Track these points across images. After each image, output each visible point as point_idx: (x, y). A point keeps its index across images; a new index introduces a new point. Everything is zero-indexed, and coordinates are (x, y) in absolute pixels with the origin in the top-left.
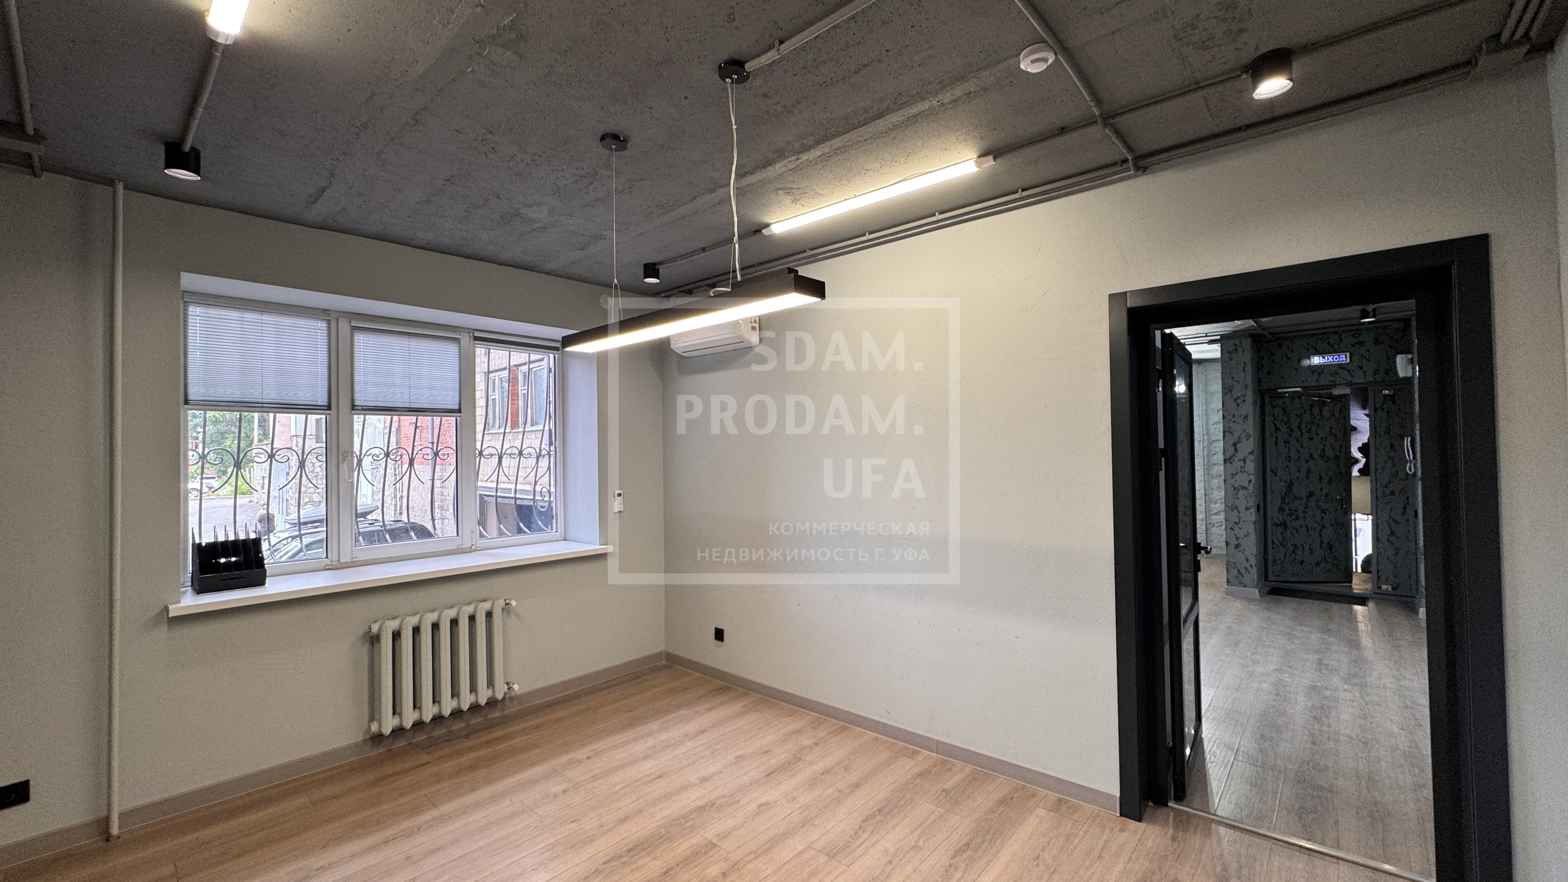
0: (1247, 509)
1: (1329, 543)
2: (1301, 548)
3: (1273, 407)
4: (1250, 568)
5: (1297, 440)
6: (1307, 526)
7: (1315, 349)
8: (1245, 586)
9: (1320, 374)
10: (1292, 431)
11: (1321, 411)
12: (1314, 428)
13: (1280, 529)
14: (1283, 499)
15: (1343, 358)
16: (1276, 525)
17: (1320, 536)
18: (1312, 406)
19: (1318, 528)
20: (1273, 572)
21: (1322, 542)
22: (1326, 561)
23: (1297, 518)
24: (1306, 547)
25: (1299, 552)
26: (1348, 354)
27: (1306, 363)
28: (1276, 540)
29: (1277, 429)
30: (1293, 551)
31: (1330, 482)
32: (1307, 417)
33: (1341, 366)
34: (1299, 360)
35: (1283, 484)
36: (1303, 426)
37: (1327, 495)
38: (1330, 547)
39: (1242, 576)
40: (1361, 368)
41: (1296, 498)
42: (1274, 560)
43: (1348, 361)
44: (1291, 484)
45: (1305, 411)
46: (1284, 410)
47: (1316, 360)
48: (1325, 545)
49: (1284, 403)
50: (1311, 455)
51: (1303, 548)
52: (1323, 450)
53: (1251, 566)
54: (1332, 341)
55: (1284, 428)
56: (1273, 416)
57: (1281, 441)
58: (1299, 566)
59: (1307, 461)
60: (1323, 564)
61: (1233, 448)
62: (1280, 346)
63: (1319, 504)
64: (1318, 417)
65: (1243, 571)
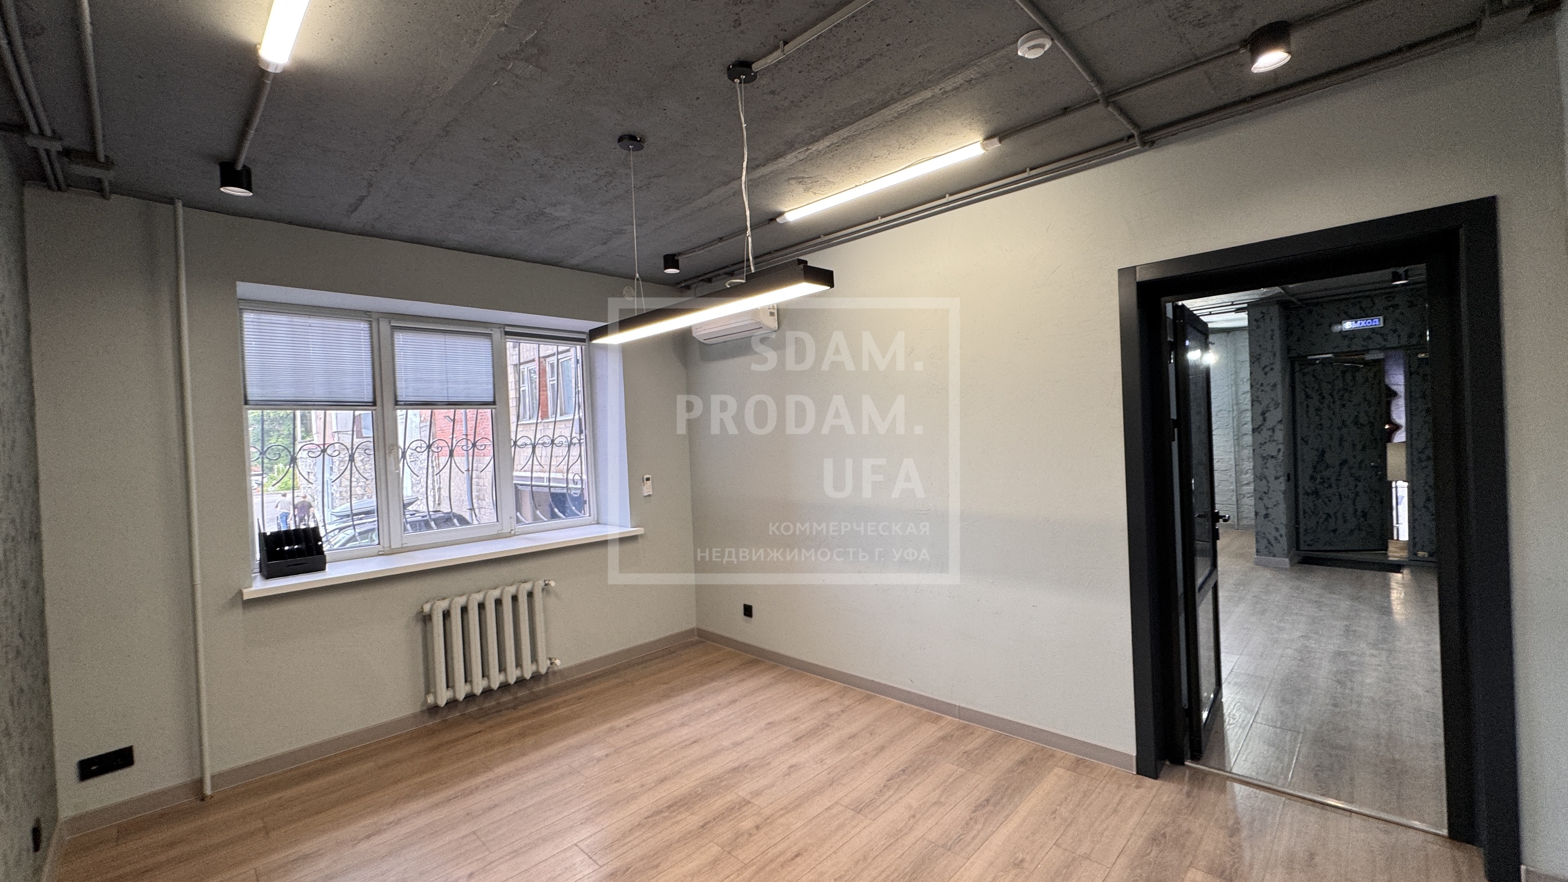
0: (1277, 478)
1: (1363, 512)
2: (1333, 517)
3: (1304, 374)
4: (1279, 538)
5: (1329, 407)
6: (1340, 495)
7: (1346, 313)
8: (1274, 556)
9: (1351, 339)
10: (1324, 398)
11: (1354, 377)
12: (1346, 395)
13: (1311, 498)
14: (1315, 467)
15: (1377, 322)
16: (1307, 494)
17: (1354, 503)
18: (1344, 372)
19: (1352, 496)
20: (1305, 542)
21: (1356, 510)
22: (1360, 529)
23: (1330, 486)
24: (1339, 515)
25: (1332, 521)
26: (1381, 318)
27: (1337, 328)
28: (1307, 510)
29: (1308, 397)
30: (1326, 519)
31: (1364, 448)
32: (1339, 384)
33: (1373, 330)
34: (1330, 326)
35: (1316, 453)
36: (1335, 393)
37: (1361, 462)
38: (1364, 515)
39: (1272, 545)
40: (1395, 331)
41: (1328, 466)
42: (1306, 530)
43: (1382, 325)
44: (1323, 452)
45: (1337, 377)
46: (1314, 376)
47: (1348, 325)
48: (1359, 513)
49: (1315, 370)
50: (1344, 421)
51: (1336, 517)
52: (1357, 416)
53: (1281, 536)
54: (1364, 305)
55: (1316, 397)
56: (1304, 383)
57: (1312, 410)
58: (1332, 534)
59: (1340, 429)
60: (1356, 532)
61: (1261, 418)
62: (1310, 312)
63: (1353, 471)
64: (1351, 384)
65: (1273, 541)
